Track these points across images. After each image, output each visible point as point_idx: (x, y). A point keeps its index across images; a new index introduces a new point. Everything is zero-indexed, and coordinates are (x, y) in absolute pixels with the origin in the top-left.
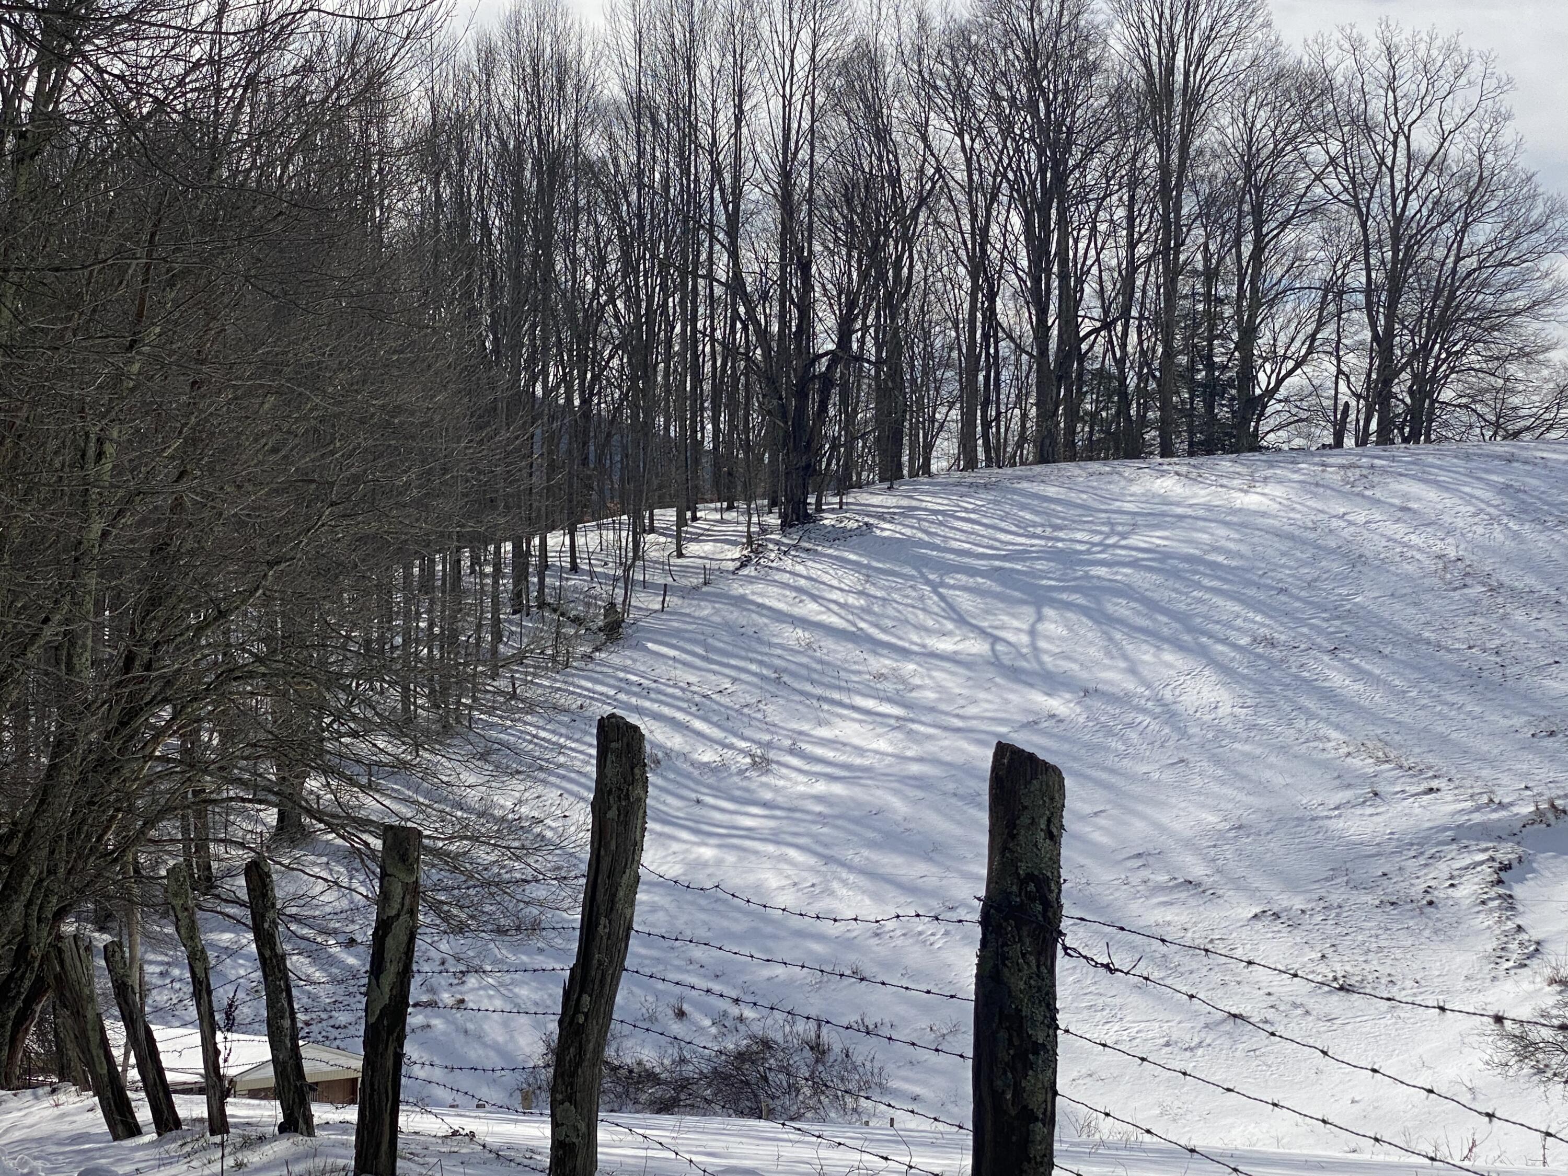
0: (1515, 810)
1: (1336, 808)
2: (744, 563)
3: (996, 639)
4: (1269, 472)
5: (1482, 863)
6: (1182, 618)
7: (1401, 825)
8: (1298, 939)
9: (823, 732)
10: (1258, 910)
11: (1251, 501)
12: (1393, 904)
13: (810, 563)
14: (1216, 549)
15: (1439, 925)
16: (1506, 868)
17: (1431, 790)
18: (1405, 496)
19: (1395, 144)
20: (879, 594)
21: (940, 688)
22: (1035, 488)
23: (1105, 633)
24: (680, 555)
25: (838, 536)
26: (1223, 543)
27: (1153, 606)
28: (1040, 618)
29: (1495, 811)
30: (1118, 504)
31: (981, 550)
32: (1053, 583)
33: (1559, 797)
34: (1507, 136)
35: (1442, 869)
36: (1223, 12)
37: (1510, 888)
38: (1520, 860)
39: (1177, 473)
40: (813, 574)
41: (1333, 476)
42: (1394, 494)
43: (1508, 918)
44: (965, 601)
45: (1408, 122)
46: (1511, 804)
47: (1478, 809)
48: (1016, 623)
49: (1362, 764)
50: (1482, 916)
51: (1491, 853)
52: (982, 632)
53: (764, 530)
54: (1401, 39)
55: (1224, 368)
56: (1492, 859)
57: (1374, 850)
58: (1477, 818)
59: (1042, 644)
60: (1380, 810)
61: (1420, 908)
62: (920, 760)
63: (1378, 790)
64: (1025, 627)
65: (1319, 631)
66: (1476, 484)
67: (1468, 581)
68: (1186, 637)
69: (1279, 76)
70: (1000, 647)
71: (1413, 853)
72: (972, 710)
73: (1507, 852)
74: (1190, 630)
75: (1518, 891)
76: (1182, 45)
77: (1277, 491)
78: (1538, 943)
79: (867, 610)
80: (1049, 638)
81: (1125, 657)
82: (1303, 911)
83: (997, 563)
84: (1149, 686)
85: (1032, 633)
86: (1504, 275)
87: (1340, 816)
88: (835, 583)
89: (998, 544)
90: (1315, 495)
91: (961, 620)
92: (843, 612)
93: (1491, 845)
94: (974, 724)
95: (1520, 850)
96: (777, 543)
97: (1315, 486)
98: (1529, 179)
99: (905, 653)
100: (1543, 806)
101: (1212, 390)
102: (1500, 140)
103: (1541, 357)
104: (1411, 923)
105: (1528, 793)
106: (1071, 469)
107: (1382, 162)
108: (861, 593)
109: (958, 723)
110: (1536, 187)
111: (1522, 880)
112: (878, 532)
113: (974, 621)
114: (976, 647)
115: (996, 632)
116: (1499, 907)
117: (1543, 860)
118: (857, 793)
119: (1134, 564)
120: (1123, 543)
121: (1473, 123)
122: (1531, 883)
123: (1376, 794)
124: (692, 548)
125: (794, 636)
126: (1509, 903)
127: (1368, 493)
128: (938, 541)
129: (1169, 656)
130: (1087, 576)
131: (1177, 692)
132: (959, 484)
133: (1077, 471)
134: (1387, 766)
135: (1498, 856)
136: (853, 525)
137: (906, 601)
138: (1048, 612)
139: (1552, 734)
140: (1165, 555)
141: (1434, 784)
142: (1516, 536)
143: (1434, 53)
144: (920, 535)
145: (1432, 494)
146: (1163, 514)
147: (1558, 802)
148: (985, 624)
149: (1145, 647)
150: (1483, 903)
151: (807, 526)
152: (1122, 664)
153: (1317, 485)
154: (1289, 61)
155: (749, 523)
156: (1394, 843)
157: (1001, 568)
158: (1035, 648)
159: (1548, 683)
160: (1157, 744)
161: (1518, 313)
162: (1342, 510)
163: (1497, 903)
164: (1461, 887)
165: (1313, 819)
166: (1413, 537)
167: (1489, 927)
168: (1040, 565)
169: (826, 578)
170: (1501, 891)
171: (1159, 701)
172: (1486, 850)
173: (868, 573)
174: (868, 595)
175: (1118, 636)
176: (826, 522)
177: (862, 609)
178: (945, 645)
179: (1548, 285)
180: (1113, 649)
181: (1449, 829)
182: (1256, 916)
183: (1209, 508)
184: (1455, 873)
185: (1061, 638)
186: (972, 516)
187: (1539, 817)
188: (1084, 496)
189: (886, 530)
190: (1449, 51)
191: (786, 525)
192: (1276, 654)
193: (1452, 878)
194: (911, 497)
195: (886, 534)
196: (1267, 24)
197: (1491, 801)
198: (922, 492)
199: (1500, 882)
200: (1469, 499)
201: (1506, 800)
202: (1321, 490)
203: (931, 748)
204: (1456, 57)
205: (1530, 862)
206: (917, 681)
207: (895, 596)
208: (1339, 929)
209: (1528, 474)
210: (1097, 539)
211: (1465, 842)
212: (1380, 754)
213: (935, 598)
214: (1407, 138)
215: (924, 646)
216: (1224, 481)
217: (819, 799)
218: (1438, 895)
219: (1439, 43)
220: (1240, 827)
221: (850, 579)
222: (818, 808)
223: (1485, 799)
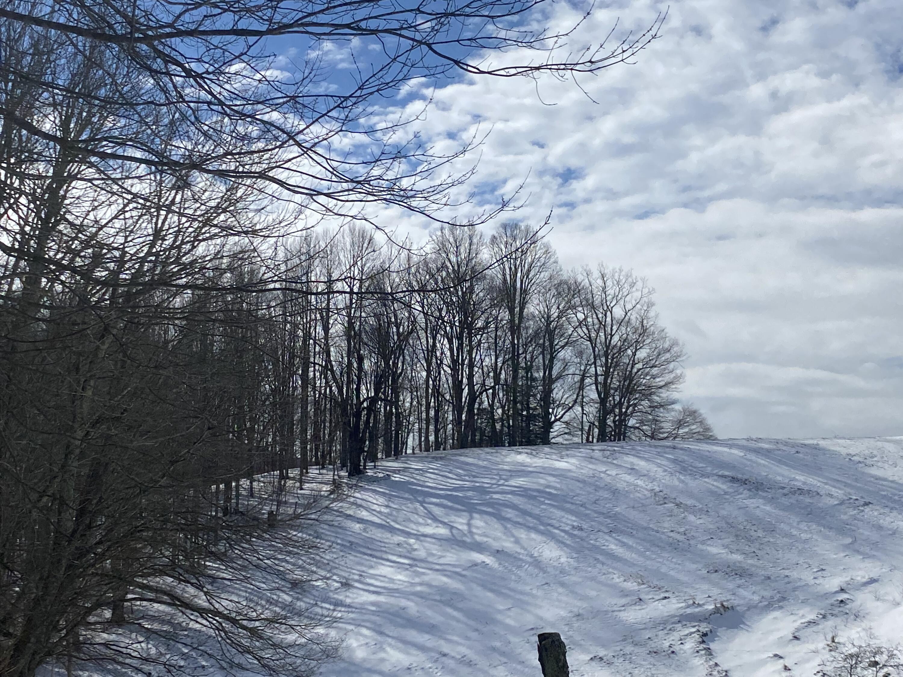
0: (706, 607)
1: (623, 606)
2: (332, 492)
3: (452, 527)
4: (568, 452)
5: (694, 633)
6: (537, 517)
7: (654, 614)
8: (613, 670)
9: (372, 571)
10: (592, 656)
11: (562, 465)
12: (655, 653)
13: (362, 492)
14: (548, 487)
15: (678, 663)
16: (705, 635)
17: (666, 597)
18: (632, 464)
19: (606, 315)
20: (395, 506)
21: (427, 550)
22: (462, 459)
23: (502, 524)
24: (302, 489)
25: (374, 480)
26: (552, 484)
27: (525, 513)
28: (472, 518)
29: (696, 607)
30: (501, 466)
31: (441, 487)
32: (476, 501)
33: (724, 601)
34: (652, 314)
35: (676, 636)
36: (537, 256)
37: (708, 645)
38: (711, 631)
39: (527, 453)
40: (364, 497)
41: (597, 454)
42: (626, 462)
43: (710, 660)
44: (437, 511)
45: (612, 305)
46: (704, 604)
47: (688, 607)
48: (461, 520)
49: (631, 586)
50: (698, 658)
51: (697, 628)
52: (444, 523)
53: (340, 477)
54: (608, 272)
55: (535, 409)
56: (698, 631)
57: (643, 626)
58: (689, 611)
59: (474, 530)
60: (644, 607)
61: (668, 655)
62: (421, 584)
63: (641, 597)
64: (465, 521)
65: (600, 523)
66: (662, 458)
67: (666, 501)
68: (542, 528)
69: (560, 284)
70: (454, 531)
71: (661, 628)
72: (442, 561)
73: (704, 627)
74: (542, 524)
75: (712, 646)
76: (520, 270)
77: (573, 461)
78: (726, 671)
79: (391, 515)
80: (478, 528)
81: (513, 536)
82: (614, 656)
83: (449, 493)
84: (526, 549)
85: (469, 525)
86: (655, 371)
87: (625, 610)
88: (375, 501)
89: (448, 484)
90: (591, 463)
91: (435, 519)
92: (379, 515)
93: (697, 624)
94: (446, 567)
95: (710, 626)
96: (346, 483)
97: (591, 459)
98: (663, 330)
99: (408, 534)
100: (719, 605)
101: (530, 418)
102: (649, 314)
103: (669, 407)
104: (665, 662)
105: (710, 599)
106: (477, 451)
107: (601, 323)
108: (387, 506)
109: (437, 567)
110: (666, 333)
111: (713, 641)
112: (393, 478)
113: (440, 519)
114: (442, 531)
115: (451, 524)
116: (705, 654)
117: (721, 632)
118: (392, 600)
119: (512, 493)
120: (506, 483)
121: (638, 306)
122: (716, 642)
123: (640, 600)
124: (306, 486)
125: (357, 527)
126: (709, 652)
127: (615, 462)
128: (421, 483)
129: (533, 535)
130: (492, 498)
131: (540, 551)
132: (426, 457)
133: (481, 452)
134: (643, 586)
135: (700, 629)
136: (381, 475)
137: (409, 510)
138: (476, 515)
139: (716, 571)
140: (526, 490)
141: (667, 595)
142: (683, 482)
143: (621, 277)
144: (412, 480)
145: (642, 463)
146: (523, 471)
147: (725, 603)
148: (446, 521)
149: (522, 531)
150: (698, 652)
151: (360, 476)
152: (512, 539)
153: (591, 458)
154: (565, 277)
155: (334, 475)
156: (652, 623)
157: (451, 495)
158: (470, 532)
159: (709, 548)
160: (534, 575)
161: (660, 388)
162: (604, 469)
163: (703, 652)
164: (686, 644)
165: (613, 611)
166: (638, 481)
167: (702, 664)
168: (470, 494)
169: (370, 499)
170: (705, 646)
171: (532, 556)
172: (694, 626)
173: (390, 497)
174: (390, 507)
175: (509, 526)
176: (369, 474)
177: (388, 514)
178: (429, 530)
179: (672, 376)
180: (507, 532)
181: (677, 616)
182: (592, 659)
183: (544, 468)
184: (682, 637)
185: (482, 527)
186: (436, 471)
187: (716, 611)
188: (485, 463)
189: (397, 478)
190: (627, 276)
191: (351, 475)
192: (584, 534)
193: (681, 640)
194: (406, 463)
195: (397, 479)
196: (556, 262)
197: (694, 603)
198: (411, 461)
199: (703, 642)
200: (659, 465)
201: (701, 603)
202: (593, 460)
203: (426, 578)
204: (630, 280)
205: (716, 632)
206: (416, 547)
207: (404, 508)
208: (632, 665)
209: (683, 454)
210: (494, 482)
211: (684, 623)
212: (640, 581)
213: (422, 508)
214: (611, 313)
215: (418, 531)
216: (548, 456)
217: (373, 604)
218: (676, 648)
219: (623, 273)
220: (579, 615)
221: (381, 500)
222: (373, 608)
223: (691, 602)
